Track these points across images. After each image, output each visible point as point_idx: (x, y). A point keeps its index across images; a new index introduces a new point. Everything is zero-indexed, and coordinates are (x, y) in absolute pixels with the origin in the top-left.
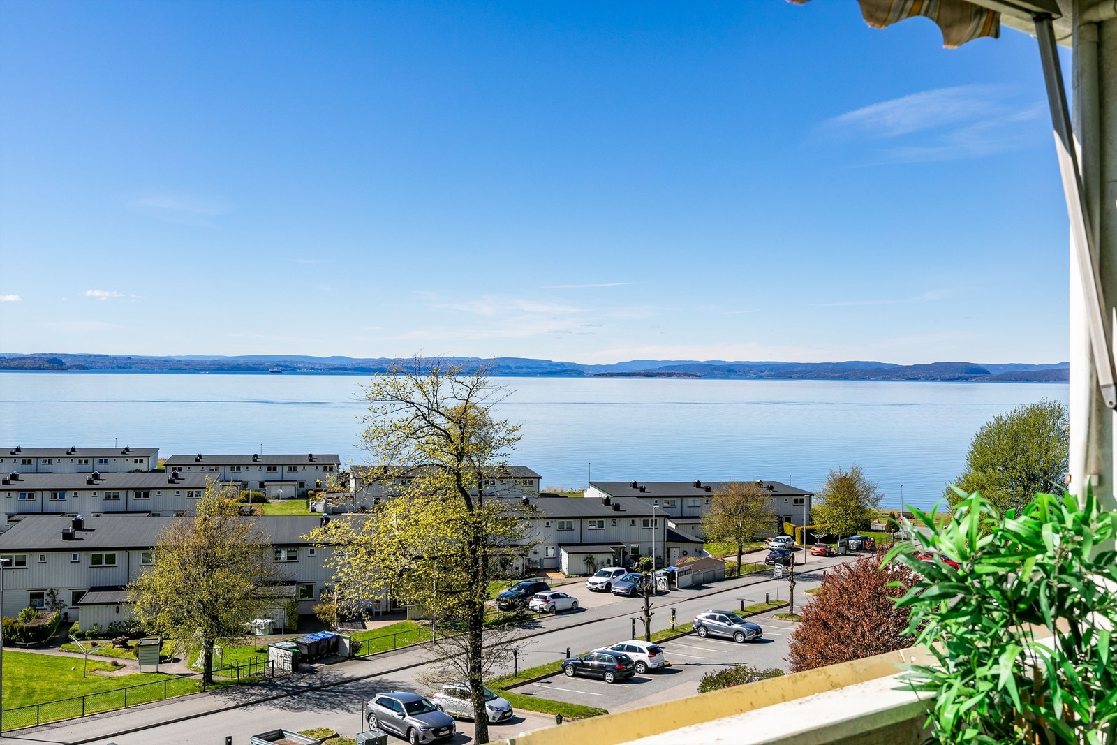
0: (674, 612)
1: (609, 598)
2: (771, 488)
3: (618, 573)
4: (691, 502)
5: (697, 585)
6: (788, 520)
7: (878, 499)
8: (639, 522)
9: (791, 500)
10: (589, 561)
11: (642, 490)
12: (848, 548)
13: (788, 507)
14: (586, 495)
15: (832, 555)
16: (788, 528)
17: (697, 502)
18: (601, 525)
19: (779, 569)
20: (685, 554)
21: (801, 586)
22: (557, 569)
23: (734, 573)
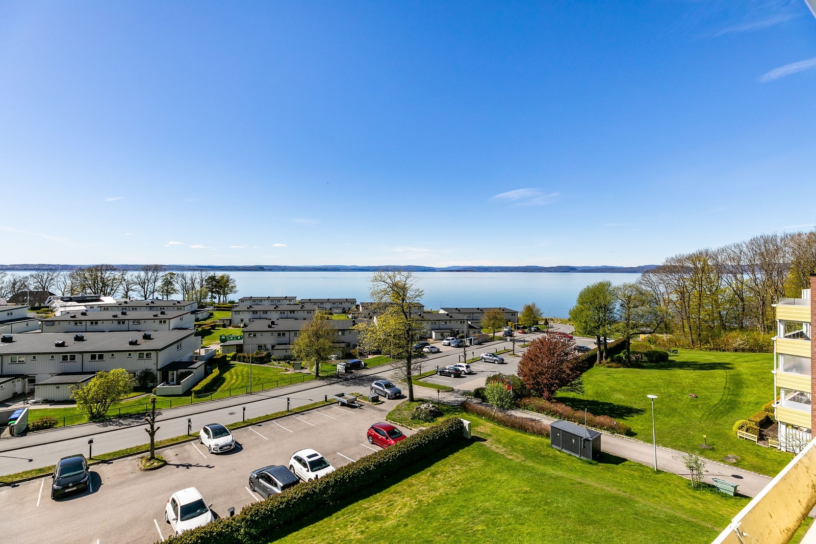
0: (473, 353)
1: (450, 348)
2: (504, 310)
3: (452, 339)
4: (476, 315)
5: (480, 344)
6: (510, 321)
7: (542, 314)
8: (459, 322)
9: (510, 314)
10: (442, 335)
11: (459, 311)
12: (531, 331)
13: (510, 317)
14: (440, 312)
15: (525, 333)
16: (510, 323)
17: (478, 315)
18: (446, 323)
19: (508, 338)
20: (475, 332)
21: (517, 344)
22: (431, 337)
23: (492, 339)
